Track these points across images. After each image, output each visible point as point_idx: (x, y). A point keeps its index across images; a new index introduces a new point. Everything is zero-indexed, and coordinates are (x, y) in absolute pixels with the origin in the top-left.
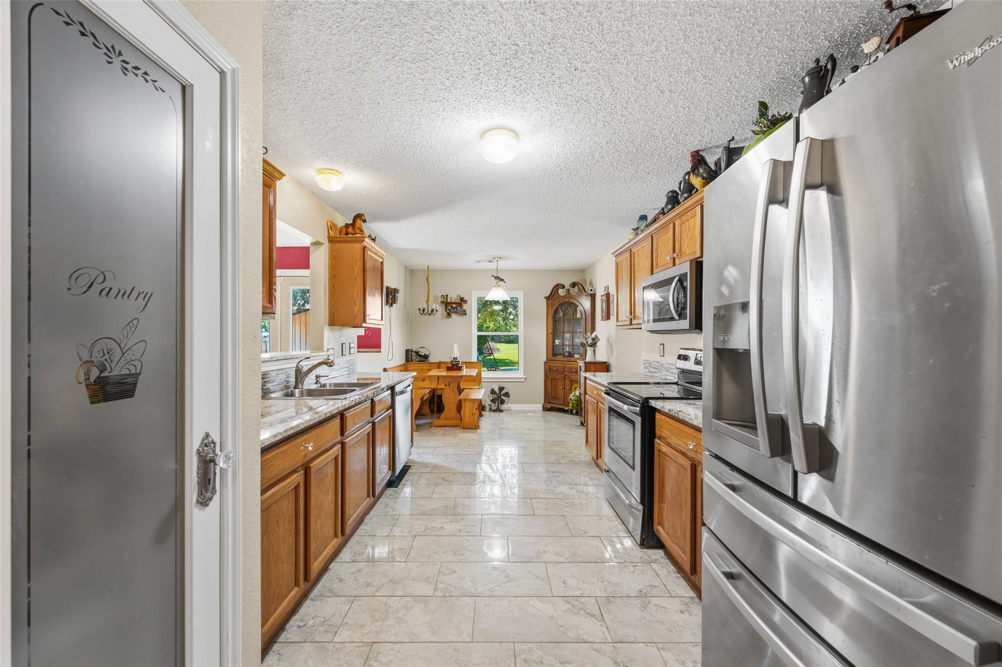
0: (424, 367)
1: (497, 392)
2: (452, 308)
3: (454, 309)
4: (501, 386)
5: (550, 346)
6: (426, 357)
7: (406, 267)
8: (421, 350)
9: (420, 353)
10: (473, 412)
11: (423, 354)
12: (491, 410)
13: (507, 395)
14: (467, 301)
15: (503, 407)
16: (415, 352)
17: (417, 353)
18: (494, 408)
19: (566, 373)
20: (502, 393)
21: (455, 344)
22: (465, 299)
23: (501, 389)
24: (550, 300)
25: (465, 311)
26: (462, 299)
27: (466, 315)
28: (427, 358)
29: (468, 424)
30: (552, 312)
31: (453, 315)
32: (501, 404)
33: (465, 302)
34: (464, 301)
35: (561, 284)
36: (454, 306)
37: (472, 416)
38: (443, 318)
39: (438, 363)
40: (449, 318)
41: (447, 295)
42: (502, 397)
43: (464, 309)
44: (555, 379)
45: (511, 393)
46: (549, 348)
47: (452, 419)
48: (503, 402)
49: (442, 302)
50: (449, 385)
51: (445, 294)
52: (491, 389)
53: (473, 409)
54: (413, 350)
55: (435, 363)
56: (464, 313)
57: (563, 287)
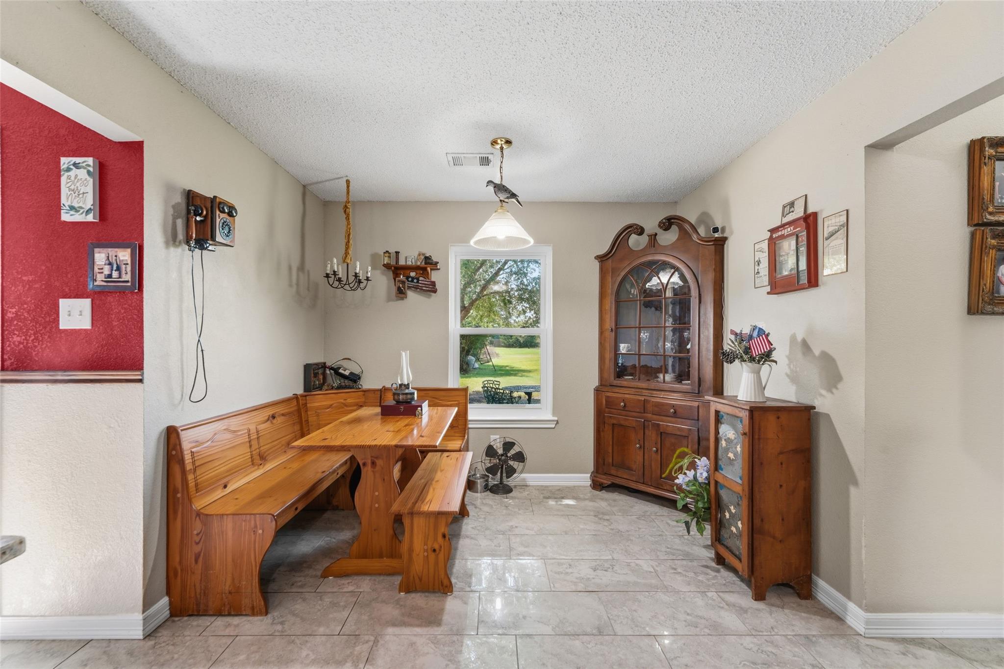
0: (349, 401)
1: (500, 451)
2: (408, 277)
3: (412, 281)
4: (508, 440)
5: (609, 355)
6: (354, 379)
7: (304, 186)
8: (345, 364)
9: (341, 371)
10: (436, 547)
11: (347, 373)
12: (487, 488)
13: (520, 457)
14: (437, 263)
15: (511, 482)
16: (331, 368)
17: (336, 371)
18: (493, 481)
19: (650, 415)
20: (509, 455)
21: (404, 353)
22: (434, 259)
23: (508, 446)
24: (610, 261)
25: (433, 284)
26: (428, 260)
27: (435, 291)
28: (355, 381)
29: (421, 580)
30: (611, 288)
31: (410, 294)
32: (508, 477)
33: (434, 265)
34: (431, 264)
35: (636, 224)
36: (413, 274)
37: (432, 556)
38: (389, 299)
39: (381, 390)
40: (402, 299)
41: (397, 253)
42: (511, 463)
43: (433, 280)
44: (621, 425)
45: (527, 454)
46: (607, 361)
47: (381, 556)
48: (511, 472)
49: (387, 266)
50: (373, 464)
51: (392, 250)
52: (487, 445)
53: (435, 539)
54: (328, 364)
55: (374, 391)
56: (432, 288)
57: (640, 231)
